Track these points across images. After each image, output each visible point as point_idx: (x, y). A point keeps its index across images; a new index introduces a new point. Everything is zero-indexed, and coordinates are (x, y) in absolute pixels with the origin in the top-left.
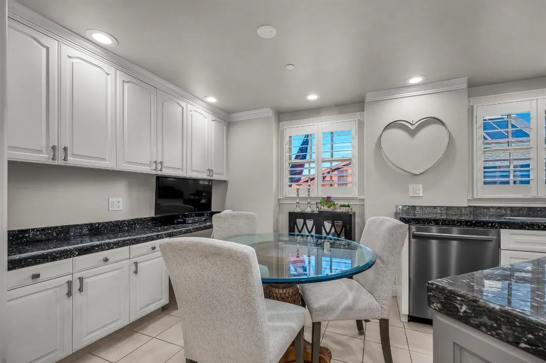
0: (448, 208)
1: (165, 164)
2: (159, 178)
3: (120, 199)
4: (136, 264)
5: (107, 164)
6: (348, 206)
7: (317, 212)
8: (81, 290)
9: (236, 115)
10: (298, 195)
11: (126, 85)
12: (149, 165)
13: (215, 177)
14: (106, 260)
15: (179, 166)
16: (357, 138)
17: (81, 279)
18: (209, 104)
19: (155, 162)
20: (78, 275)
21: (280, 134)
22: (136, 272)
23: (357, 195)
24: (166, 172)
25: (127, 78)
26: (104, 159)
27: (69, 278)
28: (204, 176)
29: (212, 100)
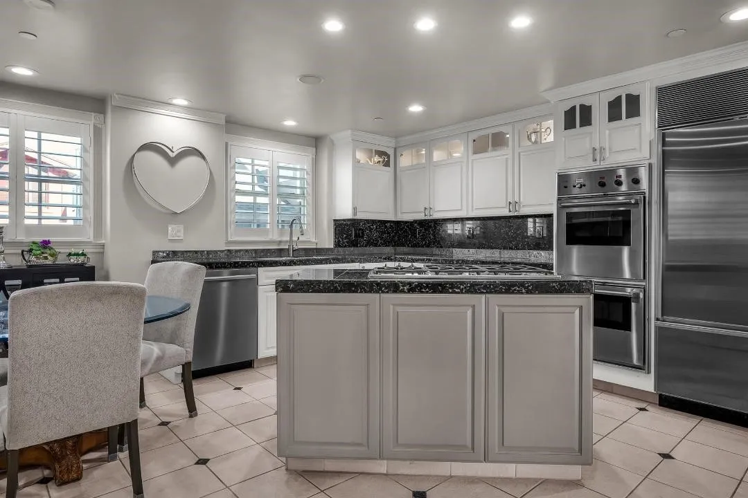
0: (208, 252)
6: (83, 254)
7: (25, 267)
16: (92, 151)
23: (92, 238)
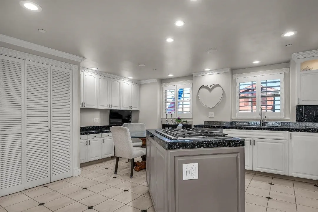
1: (113, 105)
2: (111, 110)
3: (98, 119)
4: (103, 139)
5: (95, 107)
6: (186, 121)
8: (89, 144)
9: (143, 81)
10: (167, 117)
11: (100, 79)
12: (107, 106)
13: (133, 109)
14: (95, 137)
15: (118, 106)
17: (89, 141)
18: (131, 79)
19: (109, 105)
20: (89, 140)
21: (161, 89)
22: (103, 142)
24: (113, 108)
25: (100, 77)
26: (94, 105)
27: (86, 140)
28: (128, 109)
29: (131, 78)
